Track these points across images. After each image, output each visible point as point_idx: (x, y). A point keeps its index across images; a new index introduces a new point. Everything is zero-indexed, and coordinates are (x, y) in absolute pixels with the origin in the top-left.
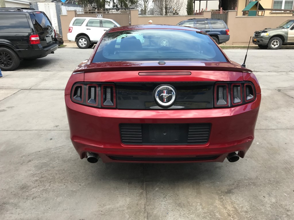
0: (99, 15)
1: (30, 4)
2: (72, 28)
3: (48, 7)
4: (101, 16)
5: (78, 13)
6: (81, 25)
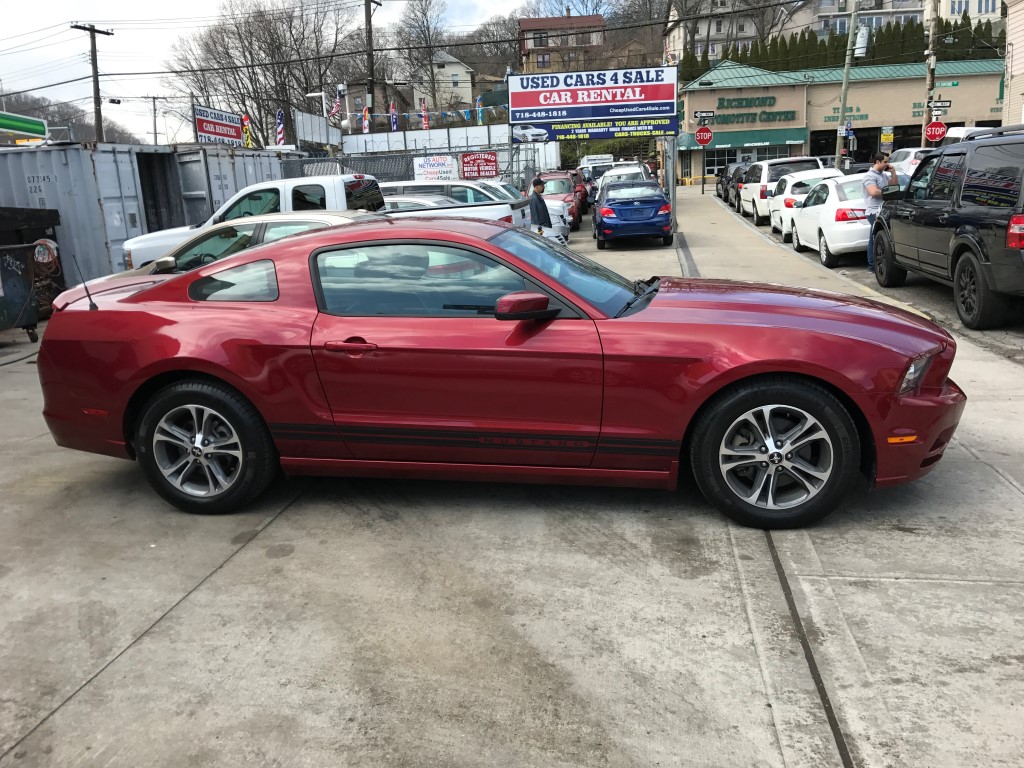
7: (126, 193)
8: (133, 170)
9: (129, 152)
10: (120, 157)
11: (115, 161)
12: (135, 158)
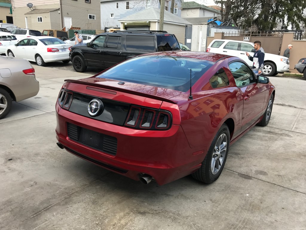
0: (246, 38)
1: (186, 27)
2: (210, 49)
3: (200, 29)
4: (249, 39)
5: (225, 35)
6: (218, 47)
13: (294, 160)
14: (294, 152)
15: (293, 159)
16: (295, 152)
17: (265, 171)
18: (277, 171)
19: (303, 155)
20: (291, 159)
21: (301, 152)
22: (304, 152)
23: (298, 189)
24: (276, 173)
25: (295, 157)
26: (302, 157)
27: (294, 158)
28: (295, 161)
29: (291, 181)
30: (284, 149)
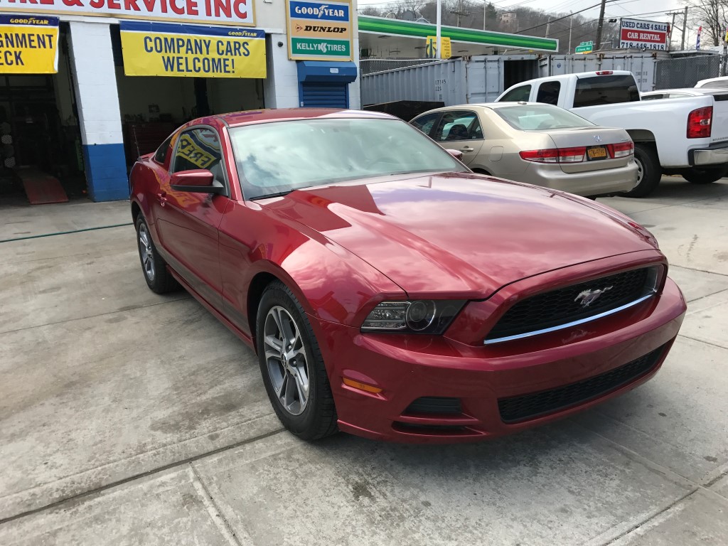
7: (490, 89)
8: (499, 73)
9: (498, 61)
10: (489, 65)
11: (485, 68)
12: (502, 65)
13: (86, 364)
14: (102, 381)
15: (91, 366)
16: (100, 383)
17: (115, 325)
18: (97, 332)
19: (78, 385)
20: (95, 362)
21: (86, 389)
22: (81, 394)
23: (51, 326)
24: (96, 329)
25: (92, 371)
26: (74, 379)
27: (92, 369)
28: (84, 362)
29: (65, 330)
30: (129, 375)
